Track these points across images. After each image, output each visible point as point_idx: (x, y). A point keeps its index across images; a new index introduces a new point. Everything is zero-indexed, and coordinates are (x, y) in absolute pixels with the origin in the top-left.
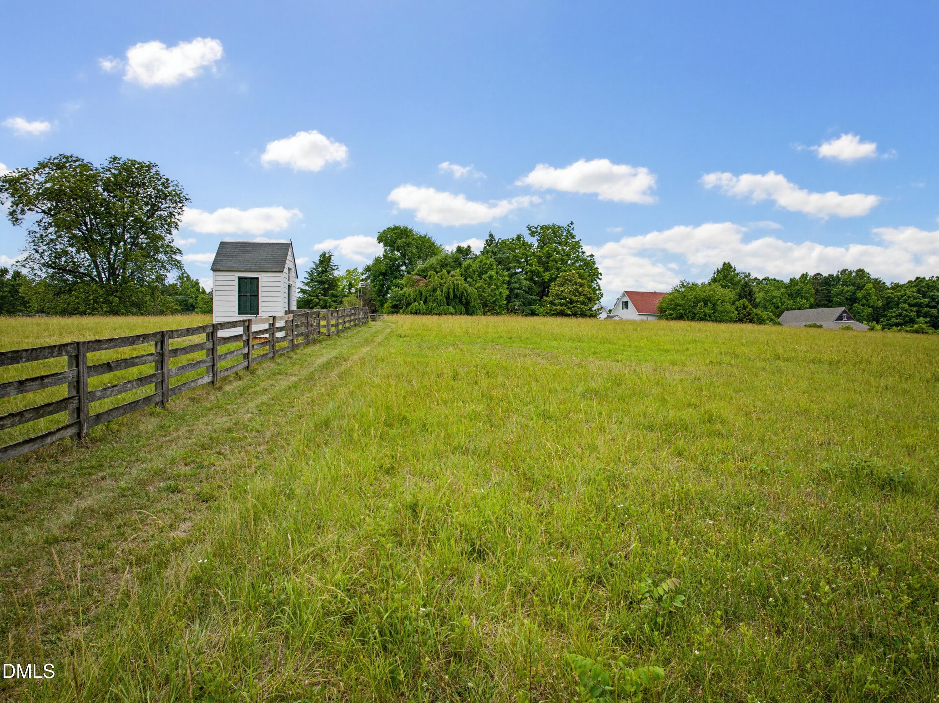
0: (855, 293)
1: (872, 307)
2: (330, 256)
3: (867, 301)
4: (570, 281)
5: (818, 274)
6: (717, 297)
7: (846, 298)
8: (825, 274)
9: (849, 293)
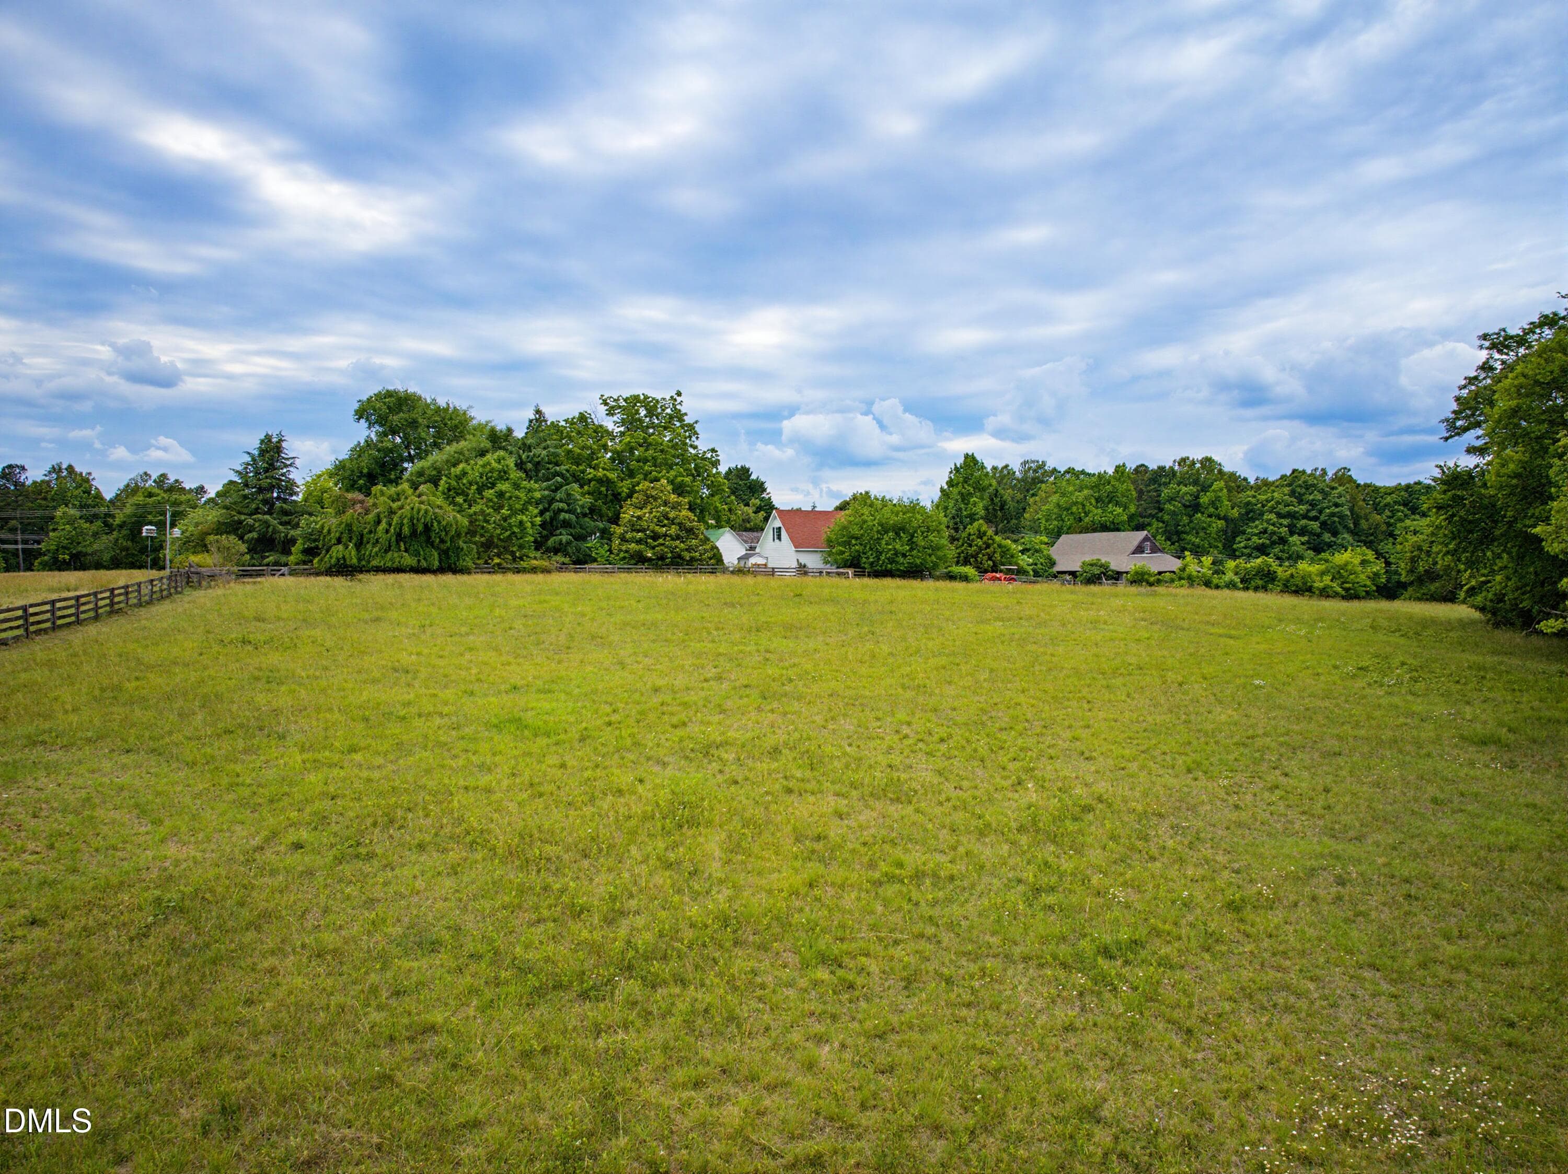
0: (1197, 497)
1: (1225, 518)
2: (280, 441)
3: (1217, 509)
4: (655, 499)
5: (1143, 465)
6: (915, 524)
7: (1184, 505)
8: (1153, 466)
9: (1188, 497)
